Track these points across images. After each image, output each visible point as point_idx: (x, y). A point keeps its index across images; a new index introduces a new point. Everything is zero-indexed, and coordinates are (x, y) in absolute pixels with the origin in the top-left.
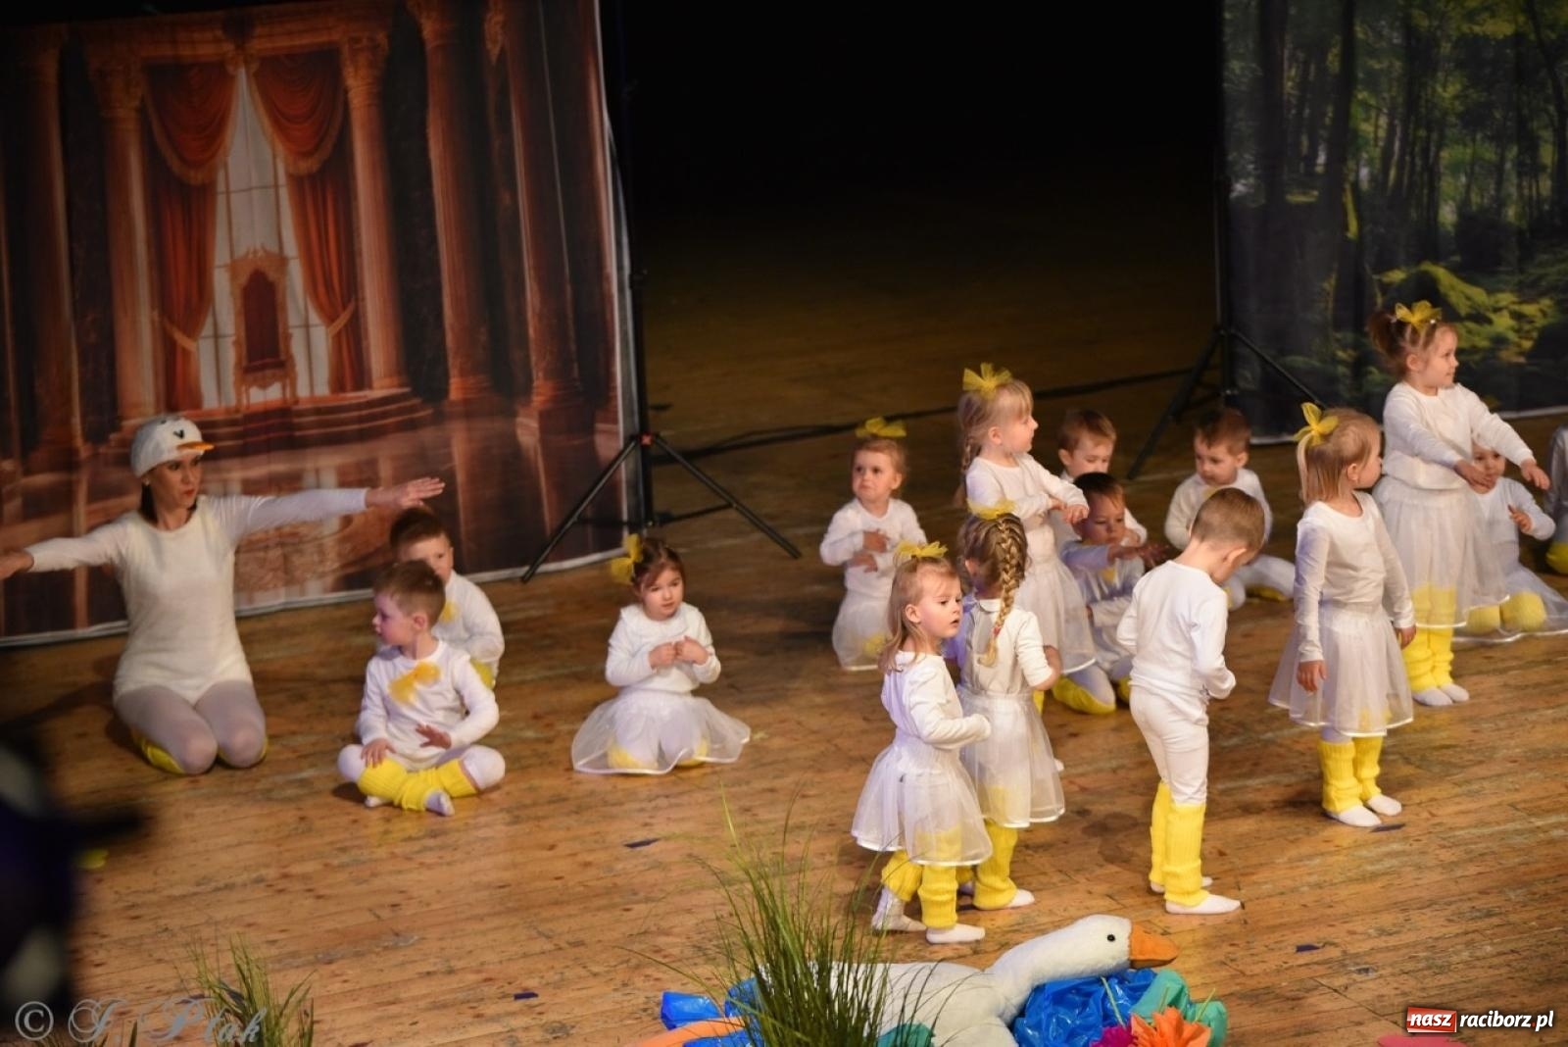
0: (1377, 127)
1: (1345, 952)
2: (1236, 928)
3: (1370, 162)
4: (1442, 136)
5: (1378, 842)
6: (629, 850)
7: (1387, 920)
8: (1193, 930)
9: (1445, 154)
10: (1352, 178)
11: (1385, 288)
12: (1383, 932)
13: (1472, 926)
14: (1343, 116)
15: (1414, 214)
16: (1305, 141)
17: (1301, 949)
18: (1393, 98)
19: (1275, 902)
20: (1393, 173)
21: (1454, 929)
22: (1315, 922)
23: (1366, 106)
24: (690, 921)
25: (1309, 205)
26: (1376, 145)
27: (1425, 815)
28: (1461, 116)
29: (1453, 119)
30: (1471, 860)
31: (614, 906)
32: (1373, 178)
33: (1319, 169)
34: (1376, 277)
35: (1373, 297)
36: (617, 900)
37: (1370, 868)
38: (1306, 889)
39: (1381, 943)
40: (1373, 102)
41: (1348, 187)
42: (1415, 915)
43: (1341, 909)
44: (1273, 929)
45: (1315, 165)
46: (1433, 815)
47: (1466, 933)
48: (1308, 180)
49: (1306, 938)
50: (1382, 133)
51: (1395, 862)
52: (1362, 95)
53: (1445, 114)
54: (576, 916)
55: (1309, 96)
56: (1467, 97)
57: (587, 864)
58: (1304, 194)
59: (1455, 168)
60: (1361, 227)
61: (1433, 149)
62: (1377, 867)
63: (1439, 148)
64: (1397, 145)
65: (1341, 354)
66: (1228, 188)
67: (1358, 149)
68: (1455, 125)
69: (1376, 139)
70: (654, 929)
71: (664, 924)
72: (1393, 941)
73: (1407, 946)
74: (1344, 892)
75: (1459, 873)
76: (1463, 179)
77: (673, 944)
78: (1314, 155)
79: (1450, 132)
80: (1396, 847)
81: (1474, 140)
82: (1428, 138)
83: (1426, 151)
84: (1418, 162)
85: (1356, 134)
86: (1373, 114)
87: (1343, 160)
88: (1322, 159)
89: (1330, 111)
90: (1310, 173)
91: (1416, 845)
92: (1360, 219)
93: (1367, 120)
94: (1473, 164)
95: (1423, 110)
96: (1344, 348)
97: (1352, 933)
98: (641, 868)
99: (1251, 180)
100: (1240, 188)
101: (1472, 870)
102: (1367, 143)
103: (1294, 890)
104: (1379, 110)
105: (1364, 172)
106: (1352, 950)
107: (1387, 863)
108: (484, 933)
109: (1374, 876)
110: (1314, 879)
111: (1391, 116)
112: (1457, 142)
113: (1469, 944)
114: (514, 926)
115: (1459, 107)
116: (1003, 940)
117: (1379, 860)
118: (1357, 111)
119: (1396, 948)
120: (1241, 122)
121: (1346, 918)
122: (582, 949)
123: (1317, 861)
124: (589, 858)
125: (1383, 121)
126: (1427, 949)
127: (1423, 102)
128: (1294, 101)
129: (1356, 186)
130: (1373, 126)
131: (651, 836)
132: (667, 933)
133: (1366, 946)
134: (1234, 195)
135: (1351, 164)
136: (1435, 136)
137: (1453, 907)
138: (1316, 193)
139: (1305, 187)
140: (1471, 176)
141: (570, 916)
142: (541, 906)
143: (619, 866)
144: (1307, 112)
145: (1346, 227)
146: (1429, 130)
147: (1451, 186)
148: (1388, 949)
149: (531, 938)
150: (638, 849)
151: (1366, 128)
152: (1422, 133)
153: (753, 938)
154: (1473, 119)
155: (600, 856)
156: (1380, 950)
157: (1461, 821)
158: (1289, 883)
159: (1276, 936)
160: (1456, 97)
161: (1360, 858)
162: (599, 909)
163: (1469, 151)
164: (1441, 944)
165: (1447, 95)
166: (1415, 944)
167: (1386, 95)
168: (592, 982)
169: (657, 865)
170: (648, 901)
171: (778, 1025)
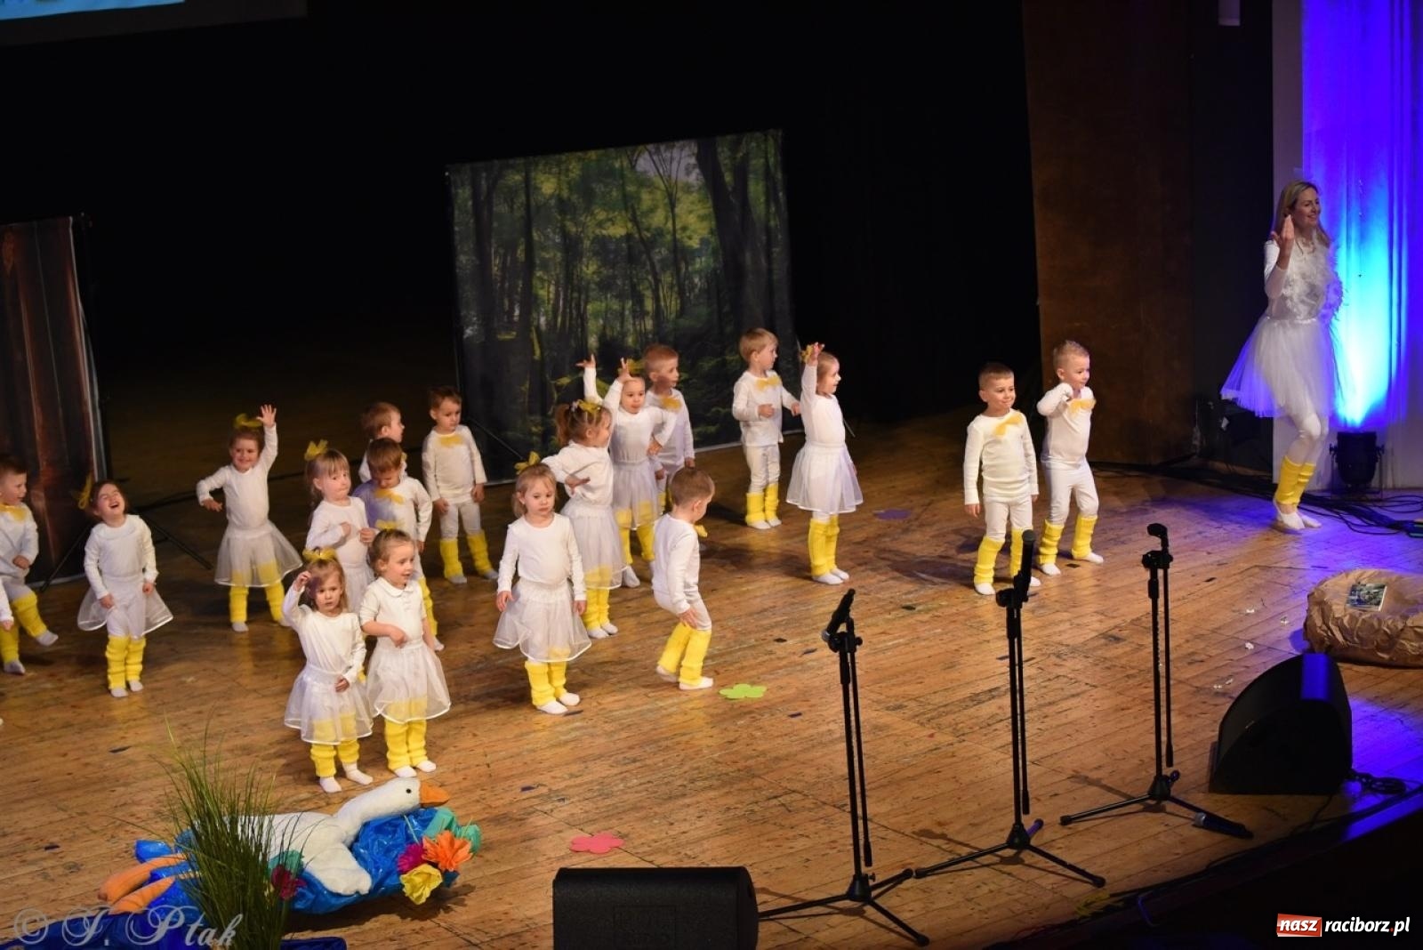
0: (549, 292)
1: (550, 790)
2: (484, 779)
3: (546, 313)
4: (587, 297)
5: (567, 722)
6: (112, 754)
7: (575, 768)
8: (458, 783)
9: (589, 307)
10: (535, 323)
11: (558, 388)
12: (572, 776)
13: (625, 768)
14: (528, 286)
15: (573, 343)
16: (506, 302)
17: (524, 789)
18: (557, 275)
19: (508, 763)
20: (559, 319)
21: (615, 771)
22: (532, 772)
23: (541, 279)
24: (151, 796)
25: (512, 340)
26: (549, 303)
27: (595, 704)
28: (598, 284)
29: (593, 286)
30: (622, 729)
31: (105, 789)
32: (548, 323)
33: (516, 319)
34: (553, 382)
35: (552, 394)
36: (106, 785)
37: (563, 738)
38: (525, 753)
39: (571, 782)
40: (546, 277)
41: (533, 328)
42: (591, 765)
43: (546, 764)
44: (507, 778)
45: (513, 316)
46: (600, 704)
47: (621, 773)
48: (510, 325)
49: (528, 782)
50: (552, 296)
51: (578, 733)
52: (539, 274)
53: (589, 283)
54: (81, 796)
55: (507, 275)
56: (600, 272)
57: (87, 764)
58: (509, 334)
59: (596, 315)
60: (542, 353)
61: (582, 303)
62: (569, 737)
63: (586, 303)
64: (561, 303)
65: (534, 429)
66: (462, 333)
67: (538, 306)
68: (594, 290)
69: (549, 300)
70: (130, 802)
71: (137, 798)
72: (578, 781)
73: (586, 783)
74: (548, 754)
75: (616, 737)
76: (601, 322)
77: (142, 811)
78: (512, 310)
79: (592, 294)
80: (578, 724)
81: (606, 298)
82: (580, 298)
83: (578, 306)
84: (574, 312)
85: (536, 297)
86: (546, 285)
87: (529, 313)
88: (517, 312)
89: (520, 283)
90: (511, 321)
91: (590, 722)
92: (541, 348)
93: (542, 288)
94: (606, 312)
95: (575, 282)
96: (536, 426)
97: (554, 778)
98: (120, 765)
99: (476, 327)
100: (469, 332)
101: (624, 735)
102: (544, 302)
103: (518, 755)
104: (550, 282)
105: (543, 320)
106: (554, 788)
107: (574, 734)
109: (566, 743)
110: (530, 747)
111: (557, 285)
112: (596, 300)
113: (623, 780)
114: (43, 805)
115: (596, 279)
116: (345, 796)
117: (568, 732)
118: (536, 282)
119: (580, 785)
120: (468, 292)
121: (550, 769)
123: (532, 735)
124: (87, 760)
125: (552, 289)
126: (599, 784)
127: (575, 277)
128: (499, 279)
129: (538, 328)
130: (546, 292)
131: (126, 745)
132: (138, 804)
133: (563, 785)
134: (465, 337)
135: (535, 315)
136: (583, 297)
137: (613, 758)
138: (514, 333)
139: (508, 329)
140: (606, 319)
141: (77, 797)
142: (59, 792)
143: (107, 764)
144: (507, 285)
145: (533, 353)
146: (580, 293)
147: (594, 326)
148: (576, 786)
149: (54, 812)
150: (119, 753)
151: (542, 293)
152: (575, 295)
153: (190, 806)
154: (605, 286)
155: (95, 759)
156: (571, 787)
157: (616, 706)
158: (516, 750)
159: (509, 783)
160: (594, 273)
161: (559, 732)
162: (95, 791)
163: (604, 305)
164: (607, 781)
165: (589, 272)
166: (592, 782)
167: (553, 273)
168: (93, 836)
169: (132, 762)
170: (126, 785)
171: (206, 857)
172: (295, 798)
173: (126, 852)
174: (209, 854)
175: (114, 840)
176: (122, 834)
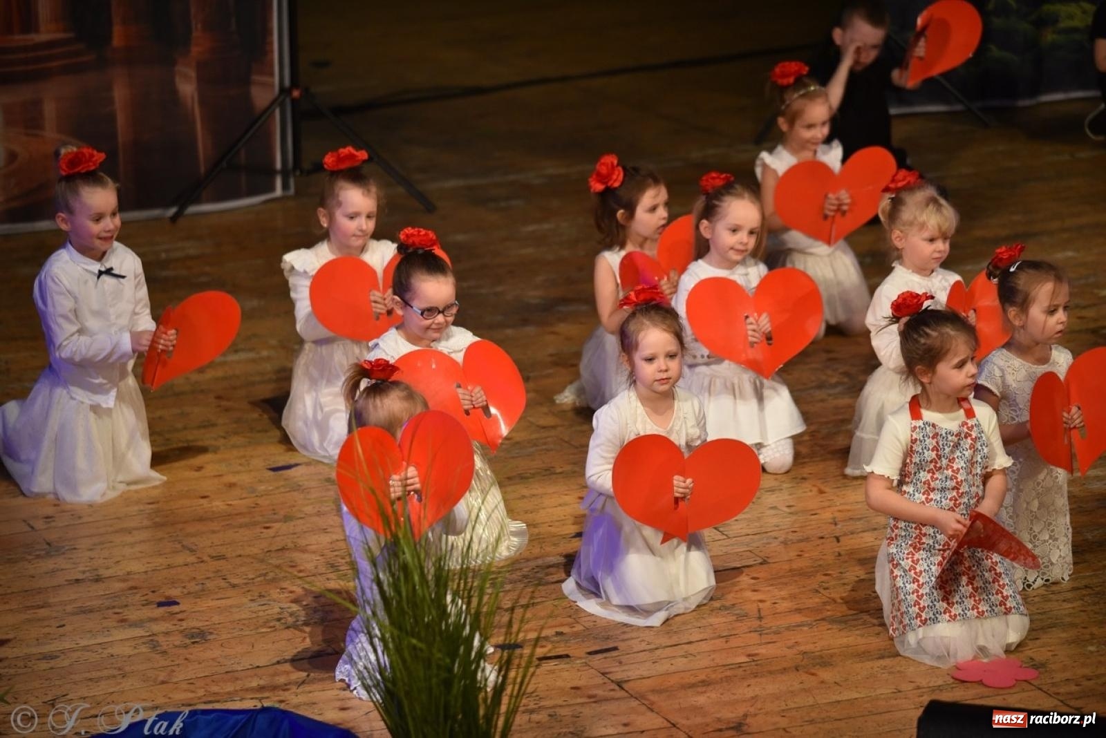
6: (272, 473)
24: (325, 539)
31: (255, 524)
36: (258, 518)
54: (219, 531)
57: (232, 485)
70: (290, 545)
71: (302, 542)
77: (309, 560)
98: (282, 490)
108: (132, 545)
114: (161, 539)
122: (222, 562)
131: (293, 462)
132: (304, 551)
141: (214, 532)
142: (185, 522)
143: (262, 487)
149: (176, 552)
150: (281, 472)
155: (244, 478)
162: (241, 526)
168: (230, 593)
169: (297, 488)
170: (287, 519)
171: (396, 632)
172: (540, 562)
173: (279, 620)
174: (400, 628)
175: (263, 601)
176: (275, 593)
